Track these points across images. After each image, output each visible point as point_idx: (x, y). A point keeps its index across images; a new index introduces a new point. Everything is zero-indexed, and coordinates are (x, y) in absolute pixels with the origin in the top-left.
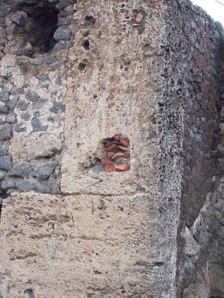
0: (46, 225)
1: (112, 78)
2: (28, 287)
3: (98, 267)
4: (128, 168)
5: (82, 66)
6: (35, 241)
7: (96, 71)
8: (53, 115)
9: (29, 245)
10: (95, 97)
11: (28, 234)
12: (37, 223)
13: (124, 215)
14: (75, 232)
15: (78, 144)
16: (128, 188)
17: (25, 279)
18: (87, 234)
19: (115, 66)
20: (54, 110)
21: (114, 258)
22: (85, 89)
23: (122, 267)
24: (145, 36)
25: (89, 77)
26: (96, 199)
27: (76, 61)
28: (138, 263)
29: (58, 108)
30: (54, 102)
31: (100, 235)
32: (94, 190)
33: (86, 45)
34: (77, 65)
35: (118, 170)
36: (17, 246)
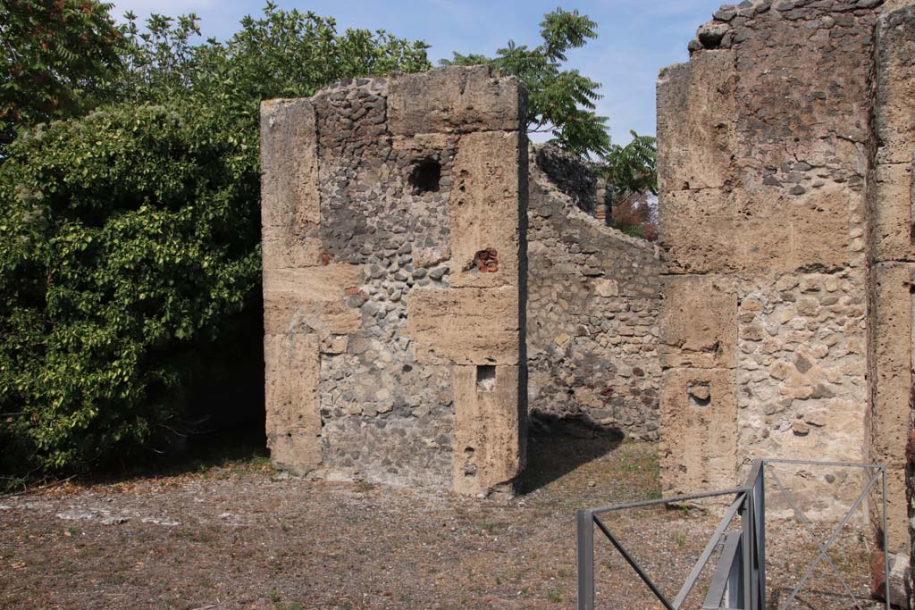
0: (441, 307)
1: (483, 211)
2: (431, 348)
3: (480, 333)
4: (497, 270)
5: (460, 203)
6: (433, 319)
7: (471, 207)
8: (442, 236)
9: (430, 322)
10: (471, 224)
11: (429, 315)
12: (434, 307)
13: (496, 300)
14: (462, 312)
15: (461, 255)
16: (497, 282)
17: (429, 344)
18: (471, 313)
19: (484, 204)
20: (442, 232)
21: (491, 327)
22: (463, 218)
23: (496, 332)
24: (504, 184)
25: (466, 210)
26: (476, 290)
27: (456, 200)
28: (507, 330)
29: (445, 231)
30: (442, 227)
31: (480, 313)
32: (474, 284)
33: (463, 189)
34: (457, 202)
35: (490, 271)
36: (422, 322)
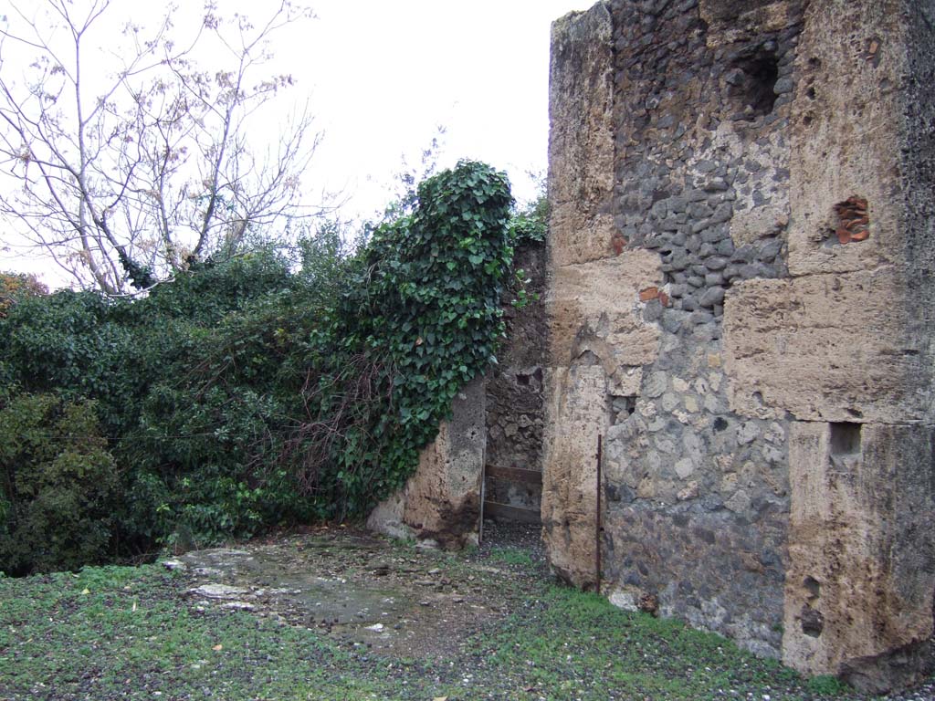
0: (773, 315)
1: (844, 128)
2: (757, 389)
3: (835, 360)
4: (867, 237)
5: (808, 120)
6: (761, 335)
7: (824, 123)
8: (777, 184)
9: (754, 340)
10: (825, 154)
11: (754, 328)
12: (763, 313)
13: (864, 294)
14: (807, 321)
15: (807, 215)
16: (868, 260)
17: (753, 381)
18: (821, 322)
19: (846, 113)
20: (776, 178)
21: (854, 348)
22: (812, 147)
23: (864, 358)
24: (881, 68)
25: (816, 132)
26: (830, 278)
27: (800, 115)
28: (883, 352)
29: (782, 174)
30: (777, 169)
31: (836, 322)
32: (827, 267)
33: (811, 93)
34: (801, 120)
35: (855, 240)
36: (743, 342)
